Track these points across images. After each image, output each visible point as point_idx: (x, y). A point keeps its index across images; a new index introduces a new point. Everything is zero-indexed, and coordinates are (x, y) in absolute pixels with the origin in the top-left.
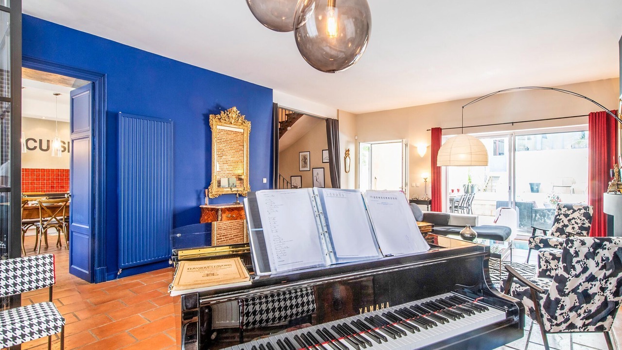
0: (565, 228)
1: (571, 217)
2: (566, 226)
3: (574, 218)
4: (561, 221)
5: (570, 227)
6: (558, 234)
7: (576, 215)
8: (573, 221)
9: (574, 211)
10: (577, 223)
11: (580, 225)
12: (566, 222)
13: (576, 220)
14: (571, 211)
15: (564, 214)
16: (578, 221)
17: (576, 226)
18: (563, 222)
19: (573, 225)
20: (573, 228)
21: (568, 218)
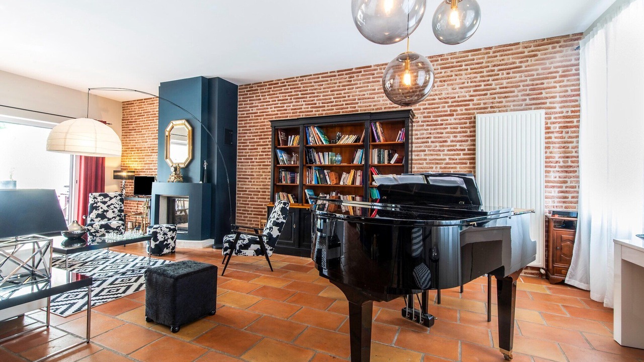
0: (105, 213)
1: (109, 203)
2: (107, 211)
3: (112, 204)
4: (100, 208)
5: (111, 211)
6: (99, 219)
7: (113, 201)
8: (112, 207)
9: (111, 198)
10: (116, 208)
11: (118, 209)
12: (106, 208)
13: (114, 205)
14: (108, 198)
15: (101, 202)
16: (117, 206)
17: (116, 210)
18: (101, 208)
19: (112, 209)
20: (114, 212)
21: (107, 205)
